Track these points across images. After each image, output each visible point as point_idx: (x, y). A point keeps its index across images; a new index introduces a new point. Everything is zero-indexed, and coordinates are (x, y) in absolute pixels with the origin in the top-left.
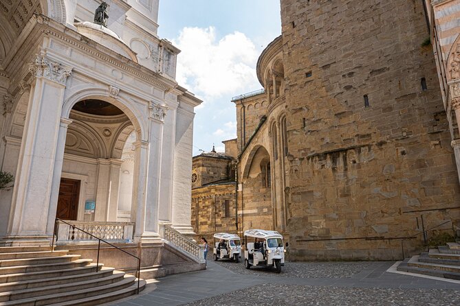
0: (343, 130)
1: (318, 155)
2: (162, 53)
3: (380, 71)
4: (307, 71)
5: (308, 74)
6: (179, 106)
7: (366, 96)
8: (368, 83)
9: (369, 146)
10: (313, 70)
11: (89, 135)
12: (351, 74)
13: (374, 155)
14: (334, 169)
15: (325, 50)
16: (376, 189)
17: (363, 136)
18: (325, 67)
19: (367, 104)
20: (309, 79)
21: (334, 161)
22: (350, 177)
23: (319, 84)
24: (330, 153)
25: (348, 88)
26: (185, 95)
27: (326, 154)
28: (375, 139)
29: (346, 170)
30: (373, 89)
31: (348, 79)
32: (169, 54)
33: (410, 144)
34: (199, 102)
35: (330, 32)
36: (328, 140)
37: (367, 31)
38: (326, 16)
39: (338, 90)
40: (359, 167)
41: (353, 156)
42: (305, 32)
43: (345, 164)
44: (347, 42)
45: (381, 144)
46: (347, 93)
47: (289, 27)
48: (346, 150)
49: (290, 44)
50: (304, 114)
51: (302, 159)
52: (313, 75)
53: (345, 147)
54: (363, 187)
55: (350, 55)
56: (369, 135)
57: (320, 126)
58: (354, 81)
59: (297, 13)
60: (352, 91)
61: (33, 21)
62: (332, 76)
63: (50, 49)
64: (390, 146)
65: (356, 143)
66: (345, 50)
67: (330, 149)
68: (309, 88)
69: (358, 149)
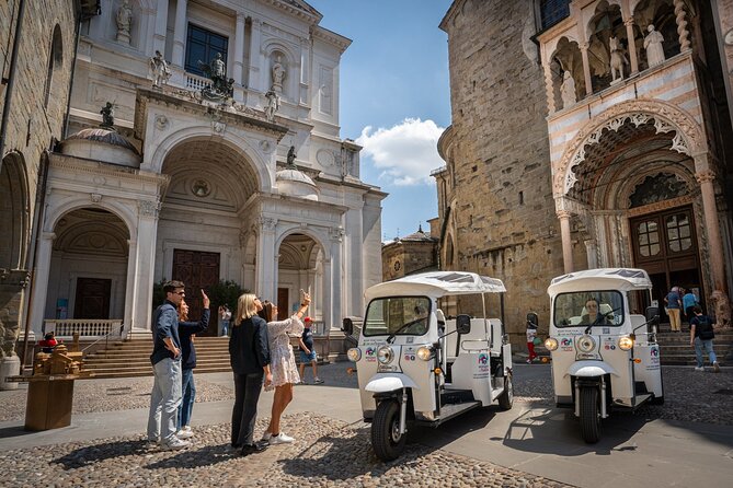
0: (502, 228)
1: (481, 253)
2: (345, 155)
3: (533, 166)
4: (473, 165)
5: (475, 169)
6: (365, 204)
7: (521, 193)
8: (523, 179)
9: (522, 245)
10: (478, 164)
11: (291, 251)
12: (509, 170)
13: (526, 254)
14: (494, 267)
15: (488, 143)
16: (526, 287)
17: (518, 235)
18: (489, 161)
19: (521, 202)
20: (476, 173)
21: (495, 260)
22: (507, 275)
23: (483, 179)
24: (492, 251)
25: (507, 184)
26: (370, 192)
27: (488, 252)
28: (527, 238)
29: (504, 268)
30: (527, 186)
31: (506, 174)
32: (352, 153)
33: (554, 243)
34: (385, 195)
35: (493, 123)
36: (490, 238)
37: (523, 122)
38: (489, 105)
39: (498, 187)
40: (514, 266)
41: (509, 254)
42: (471, 122)
43: (503, 262)
44: (506, 135)
45: (532, 242)
46: (506, 190)
47: (457, 116)
48: (503, 249)
49: (459, 135)
50: (470, 211)
51: (469, 257)
52: (479, 169)
53: (503, 245)
54: (516, 285)
55: (507, 148)
56: (522, 234)
57: (484, 224)
58: (512, 177)
59: (465, 100)
60: (510, 188)
61: (255, 195)
62: (494, 171)
63: (267, 211)
64: (539, 244)
65: (512, 242)
66: (505, 143)
67: (492, 247)
68: (475, 183)
69: (513, 247)
